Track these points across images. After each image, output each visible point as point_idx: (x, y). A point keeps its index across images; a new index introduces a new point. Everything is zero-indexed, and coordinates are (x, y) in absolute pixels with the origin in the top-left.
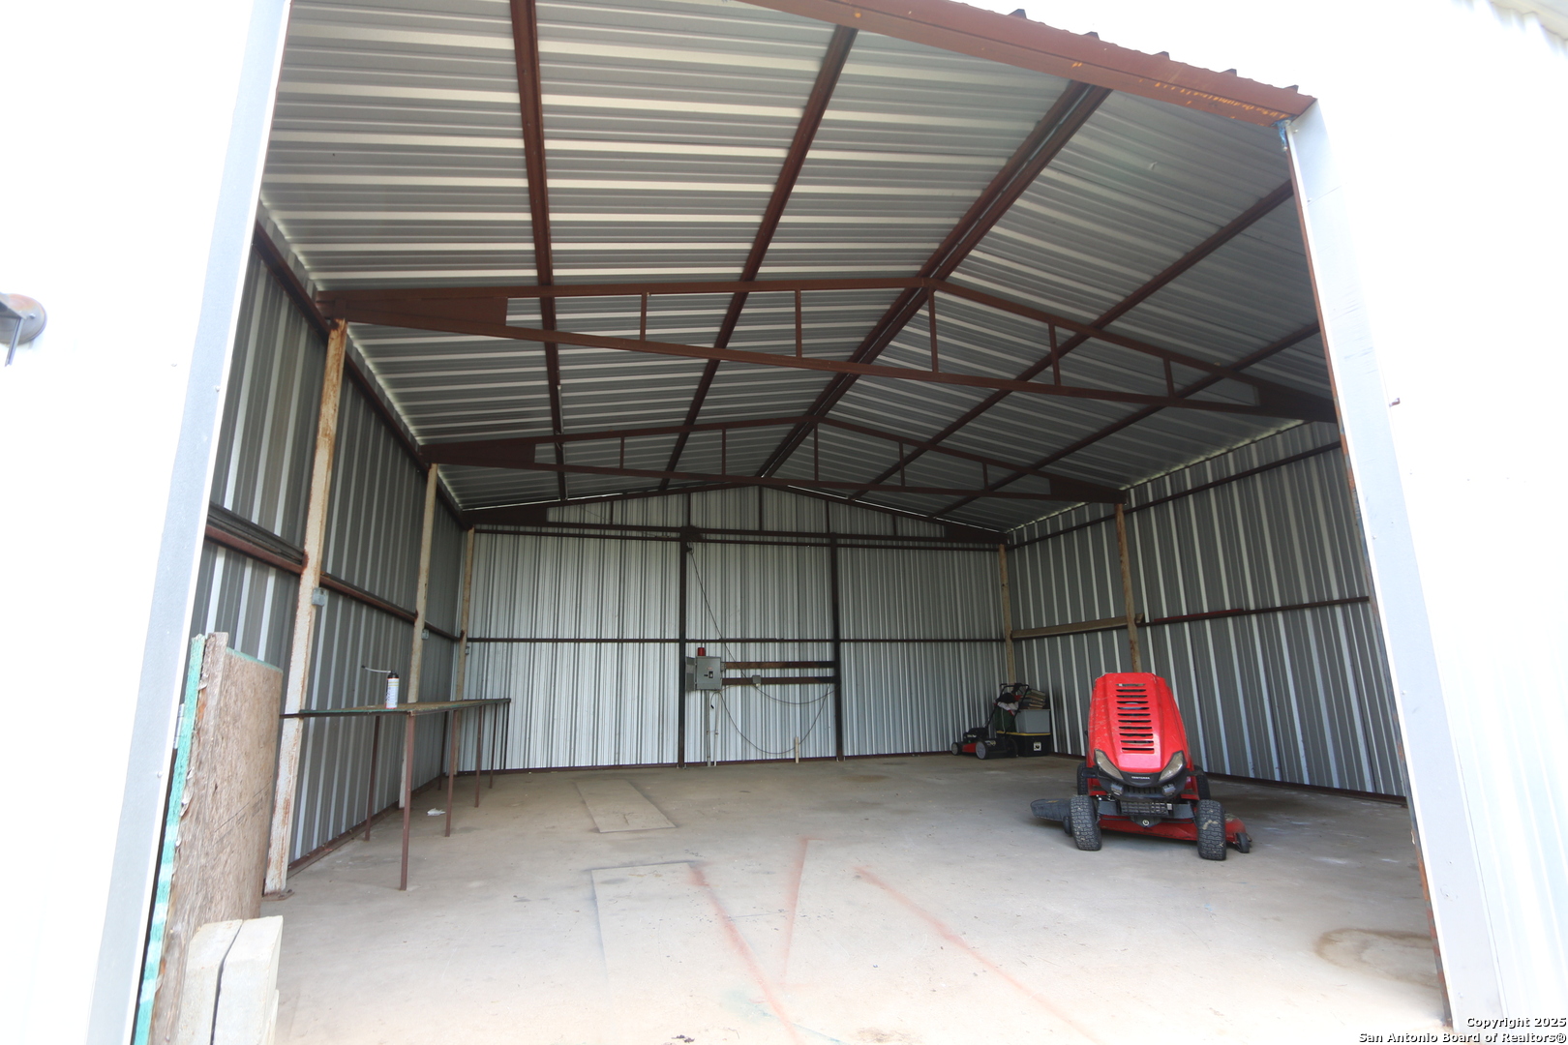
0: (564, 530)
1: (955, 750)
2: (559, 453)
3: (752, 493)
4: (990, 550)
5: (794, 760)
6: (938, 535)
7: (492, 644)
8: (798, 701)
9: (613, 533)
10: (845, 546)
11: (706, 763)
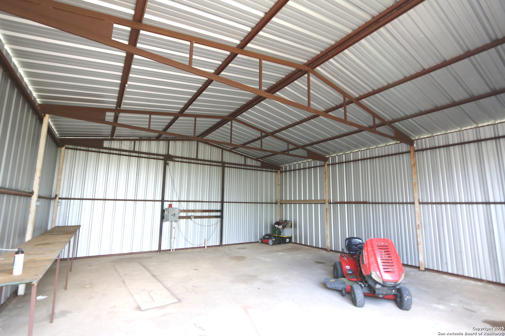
0: (110, 151)
1: (260, 241)
2: (116, 118)
3: (194, 143)
4: (275, 172)
5: (205, 247)
6: (259, 166)
7: (72, 201)
8: (207, 225)
9: (134, 154)
10: (228, 167)
11: (170, 250)
